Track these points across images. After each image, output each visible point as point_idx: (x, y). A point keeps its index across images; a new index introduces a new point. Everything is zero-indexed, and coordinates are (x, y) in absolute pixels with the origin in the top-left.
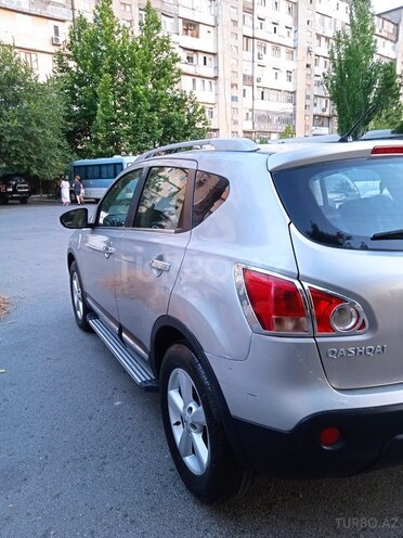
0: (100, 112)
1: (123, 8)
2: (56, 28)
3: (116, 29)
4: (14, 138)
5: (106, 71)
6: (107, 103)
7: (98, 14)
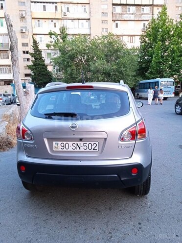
0: (154, 59)
1: (177, 9)
2: (144, 24)
3: (167, 21)
4: (114, 73)
5: (159, 40)
6: (158, 55)
7: (159, 15)
